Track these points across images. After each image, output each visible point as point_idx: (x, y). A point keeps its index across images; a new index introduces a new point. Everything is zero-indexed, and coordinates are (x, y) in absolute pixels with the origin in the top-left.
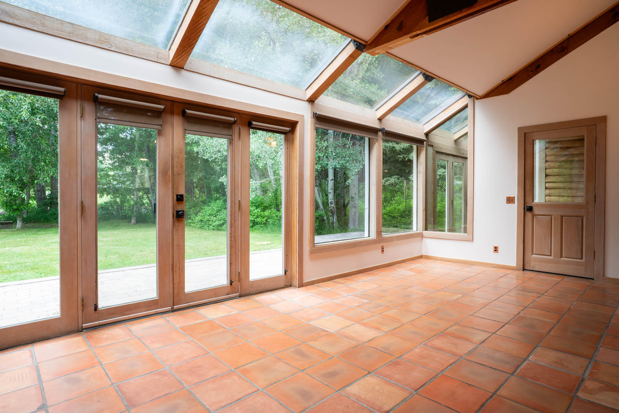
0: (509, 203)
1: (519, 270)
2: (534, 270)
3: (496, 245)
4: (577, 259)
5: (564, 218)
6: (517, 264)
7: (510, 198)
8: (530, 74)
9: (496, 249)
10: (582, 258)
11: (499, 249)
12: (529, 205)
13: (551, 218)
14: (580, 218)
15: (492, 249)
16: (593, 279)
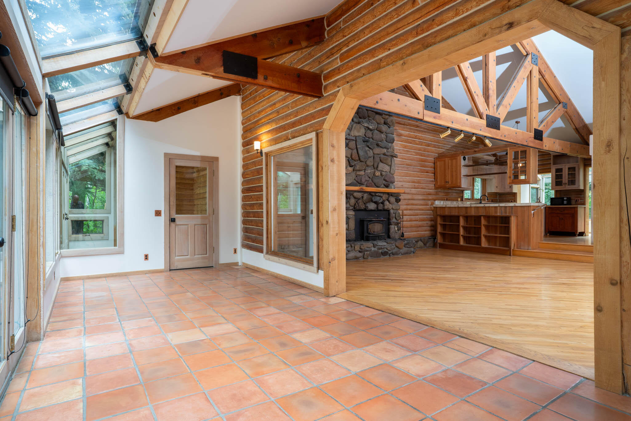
0: (157, 216)
1: (166, 271)
2: (177, 268)
3: (146, 253)
4: (204, 254)
5: (196, 226)
6: (165, 267)
7: (158, 211)
8: (173, 111)
9: (146, 257)
10: (206, 254)
11: (149, 257)
12: (173, 217)
13: (188, 227)
14: (205, 226)
15: (143, 257)
16: (213, 267)
